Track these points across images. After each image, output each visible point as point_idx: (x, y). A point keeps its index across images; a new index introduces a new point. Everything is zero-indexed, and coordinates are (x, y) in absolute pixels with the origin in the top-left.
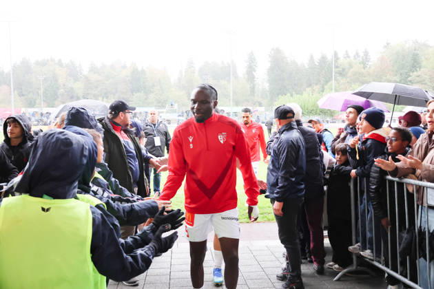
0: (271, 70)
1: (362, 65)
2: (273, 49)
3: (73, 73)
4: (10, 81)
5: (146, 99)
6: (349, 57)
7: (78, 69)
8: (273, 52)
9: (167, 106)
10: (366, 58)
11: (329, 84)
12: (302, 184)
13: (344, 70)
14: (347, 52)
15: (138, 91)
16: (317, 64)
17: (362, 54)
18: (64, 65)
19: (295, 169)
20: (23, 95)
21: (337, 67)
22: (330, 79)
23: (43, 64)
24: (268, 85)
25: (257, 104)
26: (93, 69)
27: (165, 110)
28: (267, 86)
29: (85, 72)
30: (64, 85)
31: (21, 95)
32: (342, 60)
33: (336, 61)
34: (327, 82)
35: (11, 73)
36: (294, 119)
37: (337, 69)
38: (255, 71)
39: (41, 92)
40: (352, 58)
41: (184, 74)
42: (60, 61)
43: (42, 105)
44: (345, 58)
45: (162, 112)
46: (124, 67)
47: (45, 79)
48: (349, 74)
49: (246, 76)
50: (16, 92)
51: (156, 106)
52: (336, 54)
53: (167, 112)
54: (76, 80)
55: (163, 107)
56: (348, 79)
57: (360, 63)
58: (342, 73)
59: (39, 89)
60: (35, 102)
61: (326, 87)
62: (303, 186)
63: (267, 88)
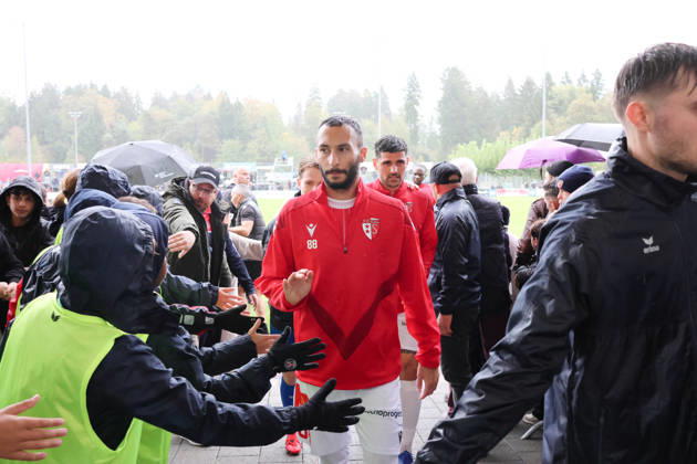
0: (444, 104)
1: (590, 95)
2: (448, 69)
3: (126, 107)
4: (25, 120)
5: (243, 149)
6: (569, 81)
7: (134, 101)
8: (447, 74)
9: (276, 160)
10: (598, 83)
11: (537, 125)
12: (477, 286)
13: (561, 102)
14: (566, 73)
15: (231, 136)
16: (519, 93)
17: (590, 78)
18: (112, 95)
19: (466, 260)
20: (46, 143)
21: (550, 98)
22: (539, 117)
23: (78, 92)
24: (439, 126)
25: (421, 157)
26: (158, 102)
27: (272, 168)
28: (437, 128)
29: (146, 105)
30: (112, 127)
31: (43, 142)
32: (558, 86)
33: (548, 89)
34: (534, 123)
35: (27, 107)
36: (461, 185)
37: (550, 102)
38: (417, 104)
39: (75, 137)
40: (575, 83)
41: (304, 109)
42: (105, 88)
43: (77, 160)
44: (563, 83)
45: (269, 171)
46: (208, 97)
47: (81, 118)
48: (569, 110)
49: (404, 113)
50: (35, 138)
51: (258, 161)
52: (548, 77)
53: (277, 170)
54: (131, 118)
55: (270, 162)
56: (568, 118)
57: (587, 92)
58: (559, 108)
59: (72, 133)
60: (65, 154)
61: (532, 130)
62: (478, 289)
63: (438, 133)
